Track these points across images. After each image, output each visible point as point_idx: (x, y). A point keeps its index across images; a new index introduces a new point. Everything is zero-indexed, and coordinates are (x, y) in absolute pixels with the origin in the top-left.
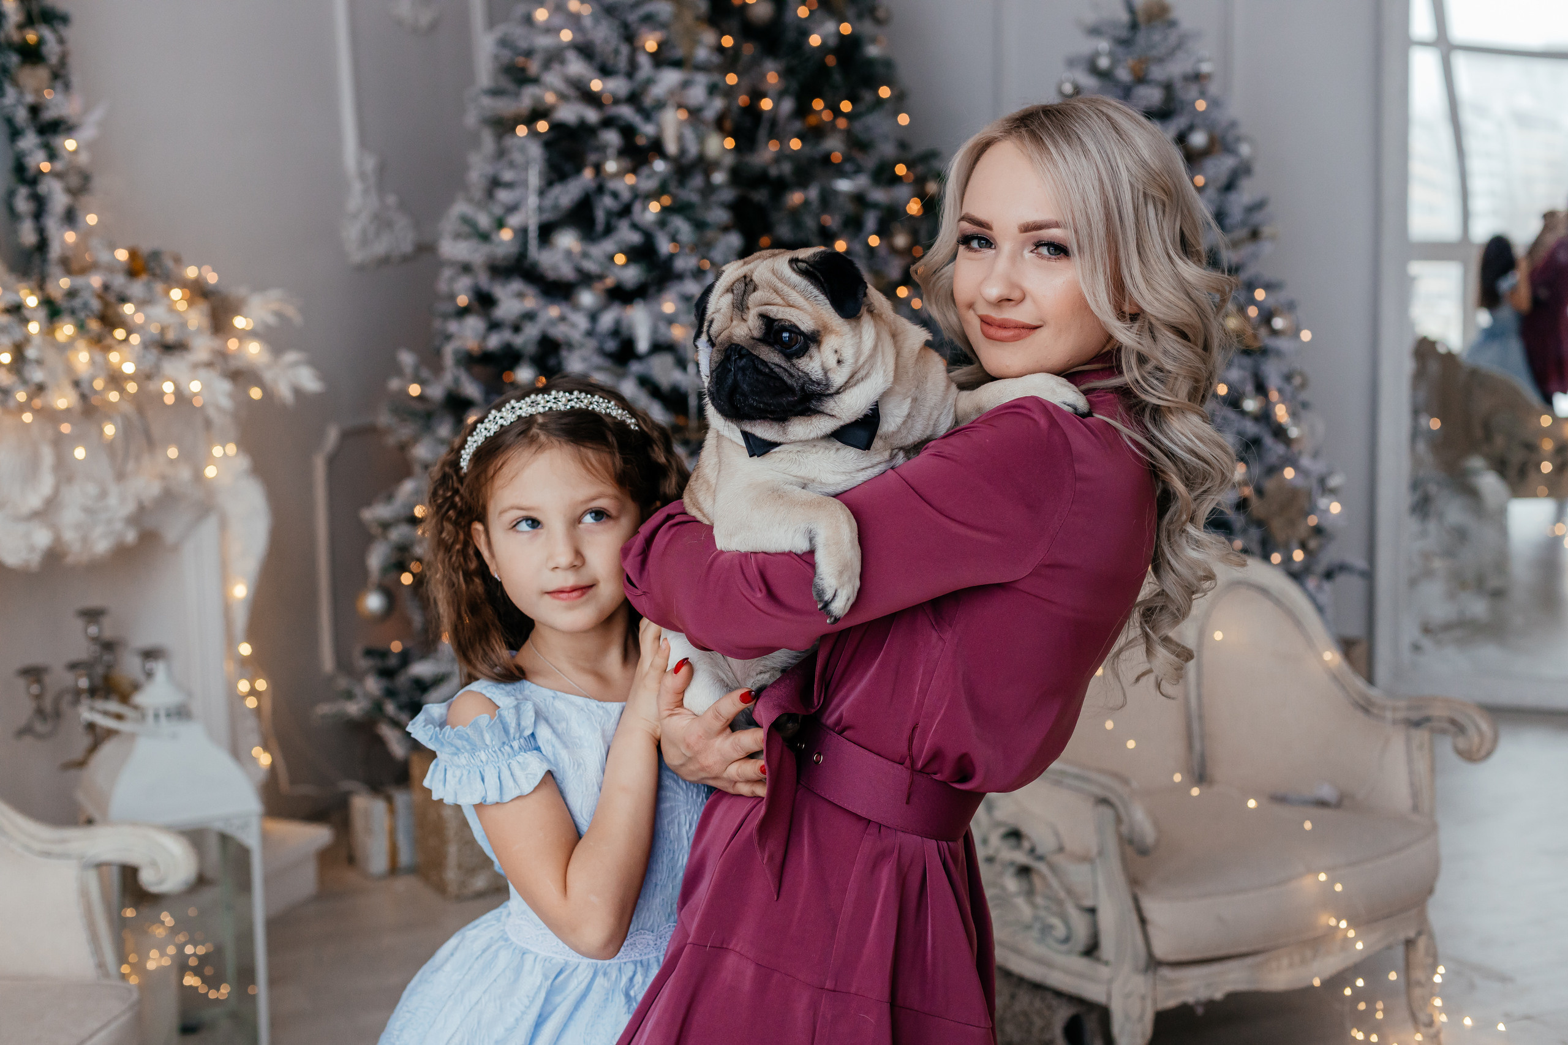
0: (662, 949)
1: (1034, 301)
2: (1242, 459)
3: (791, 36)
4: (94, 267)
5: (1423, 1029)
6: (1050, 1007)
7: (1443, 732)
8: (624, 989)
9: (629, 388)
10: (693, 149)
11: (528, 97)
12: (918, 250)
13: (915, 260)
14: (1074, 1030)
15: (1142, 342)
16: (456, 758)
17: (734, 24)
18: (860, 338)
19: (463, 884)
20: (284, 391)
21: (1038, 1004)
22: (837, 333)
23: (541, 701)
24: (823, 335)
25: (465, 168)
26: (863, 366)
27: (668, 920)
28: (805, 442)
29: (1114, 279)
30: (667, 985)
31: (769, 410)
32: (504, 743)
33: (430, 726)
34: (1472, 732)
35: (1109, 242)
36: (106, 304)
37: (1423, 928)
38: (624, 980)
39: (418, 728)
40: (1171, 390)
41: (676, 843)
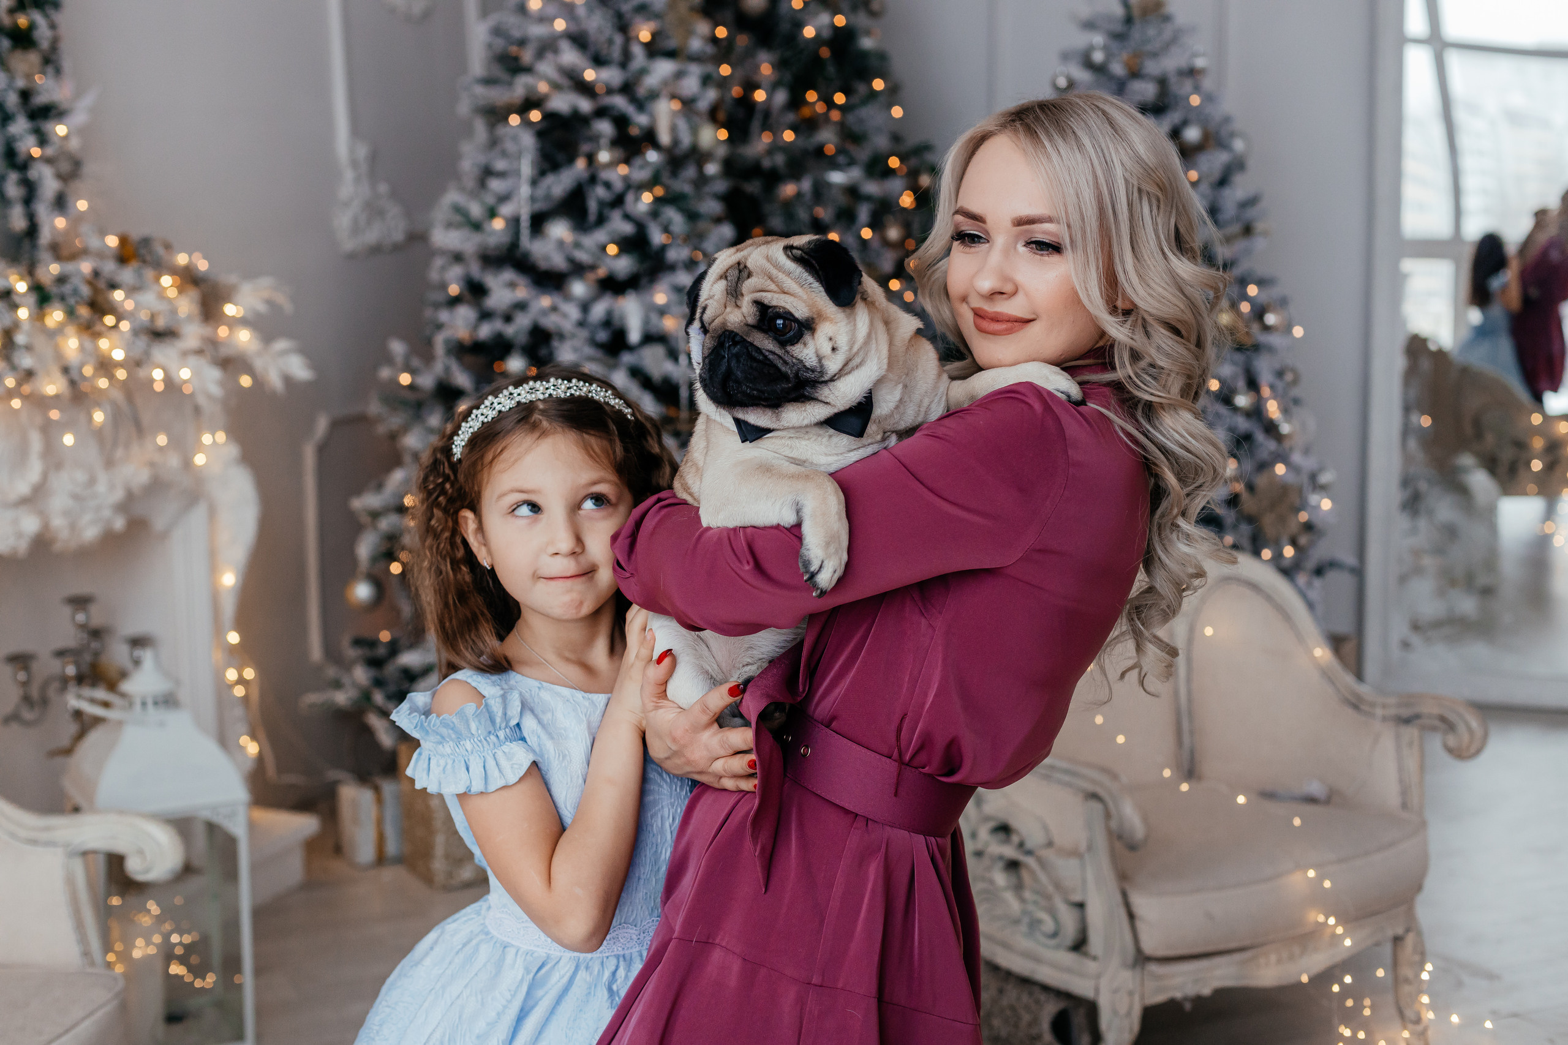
0: (645, 943)
1: (1027, 295)
2: (1234, 456)
3: (785, 27)
4: (83, 253)
5: (1410, 1026)
6: (1037, 1002)
7: (1434, 729)
8: (607, 983)
9: (620, 379)
10: (686, 140)
11: (520, 87)
12: (911, 244)
13: (909, 254)
14: (1061, 1025)
15: (1134, 337)
16: (441, 746)
17: (729, 15)
18: (855, 325)
19: (450, 875)
20: (275, 380)
21: (1025, 998)
22: (831, 321)
23: (526, 692)
24: (817, 322)
25: (457, 157)
26: (857, 353)
27: (651, 915)
28: (797, 428)
29: (1107, 274)
30: (652, 980)
31: (763, 397)
32: (490, 733)
33: (416, 714)
34: (1461, 728)
35: (1102, 236)
36: (96, 290)
37: (1412, 925)
38: (607, 974)
39: (403, 716)
40: (1164, 386)
41: (659, 837)
